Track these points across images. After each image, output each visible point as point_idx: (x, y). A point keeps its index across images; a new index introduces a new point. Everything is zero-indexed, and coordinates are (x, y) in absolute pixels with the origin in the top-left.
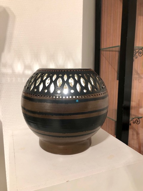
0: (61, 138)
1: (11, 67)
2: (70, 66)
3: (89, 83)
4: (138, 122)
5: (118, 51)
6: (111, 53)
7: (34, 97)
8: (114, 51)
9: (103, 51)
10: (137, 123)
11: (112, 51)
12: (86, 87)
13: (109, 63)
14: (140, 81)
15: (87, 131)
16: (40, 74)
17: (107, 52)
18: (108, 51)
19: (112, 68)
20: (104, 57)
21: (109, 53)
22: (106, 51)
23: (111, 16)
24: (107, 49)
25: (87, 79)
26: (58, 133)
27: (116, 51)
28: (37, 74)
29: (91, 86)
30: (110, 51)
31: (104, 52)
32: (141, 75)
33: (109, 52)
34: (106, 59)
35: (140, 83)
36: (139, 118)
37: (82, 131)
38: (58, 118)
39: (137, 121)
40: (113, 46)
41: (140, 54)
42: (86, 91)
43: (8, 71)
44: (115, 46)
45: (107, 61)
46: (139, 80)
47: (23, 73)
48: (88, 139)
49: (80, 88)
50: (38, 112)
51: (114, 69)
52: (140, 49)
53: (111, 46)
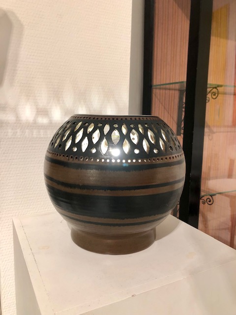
0: (117, 227)
1: (15, 110)
2: (110, 111)
3: (160, 139)
4: (210, 201)
5: (179, 90)
6: (167, 91)
7: (69, 160)
8: (172, 90)
9: (156, 88)
10: (210, 203)
11: (170, 89)
12: (157, 145)
13: (165, 108)
14: (210, 137)
15: (156, 215)
16: (80, 124)
17: (162, 91)
18: (163, 89)
19: (169, 116)
20: (157, 100)
21: (165, 93)
22: (160, 89)
23: (168, 35)
24: (162, 86)
25: (156, 132)
26: (112, 218)
27: (175, 90)
28: (74, 123)
29: (163, 143)
30: (165, 89)
31: (158, 91)
32: (212, 128)
33: (164, 91)
34: (160, 101)
35: (210, 140)
36: (211, 196)
37: (150, 216)
38: (108, 195)
39: (208, 200)
40: (171, 82)
41: (215, 95)
42: (157, 150)
43: (10, 117)
44: (174, 82)
45: (162, 104)
46: (209, 135)
47: (35, 122)
48: (152, 229)
49: (149, 146)
50: (81, 185)
51: (173, 119)
52: (214, 88)
53: (168, 82)
